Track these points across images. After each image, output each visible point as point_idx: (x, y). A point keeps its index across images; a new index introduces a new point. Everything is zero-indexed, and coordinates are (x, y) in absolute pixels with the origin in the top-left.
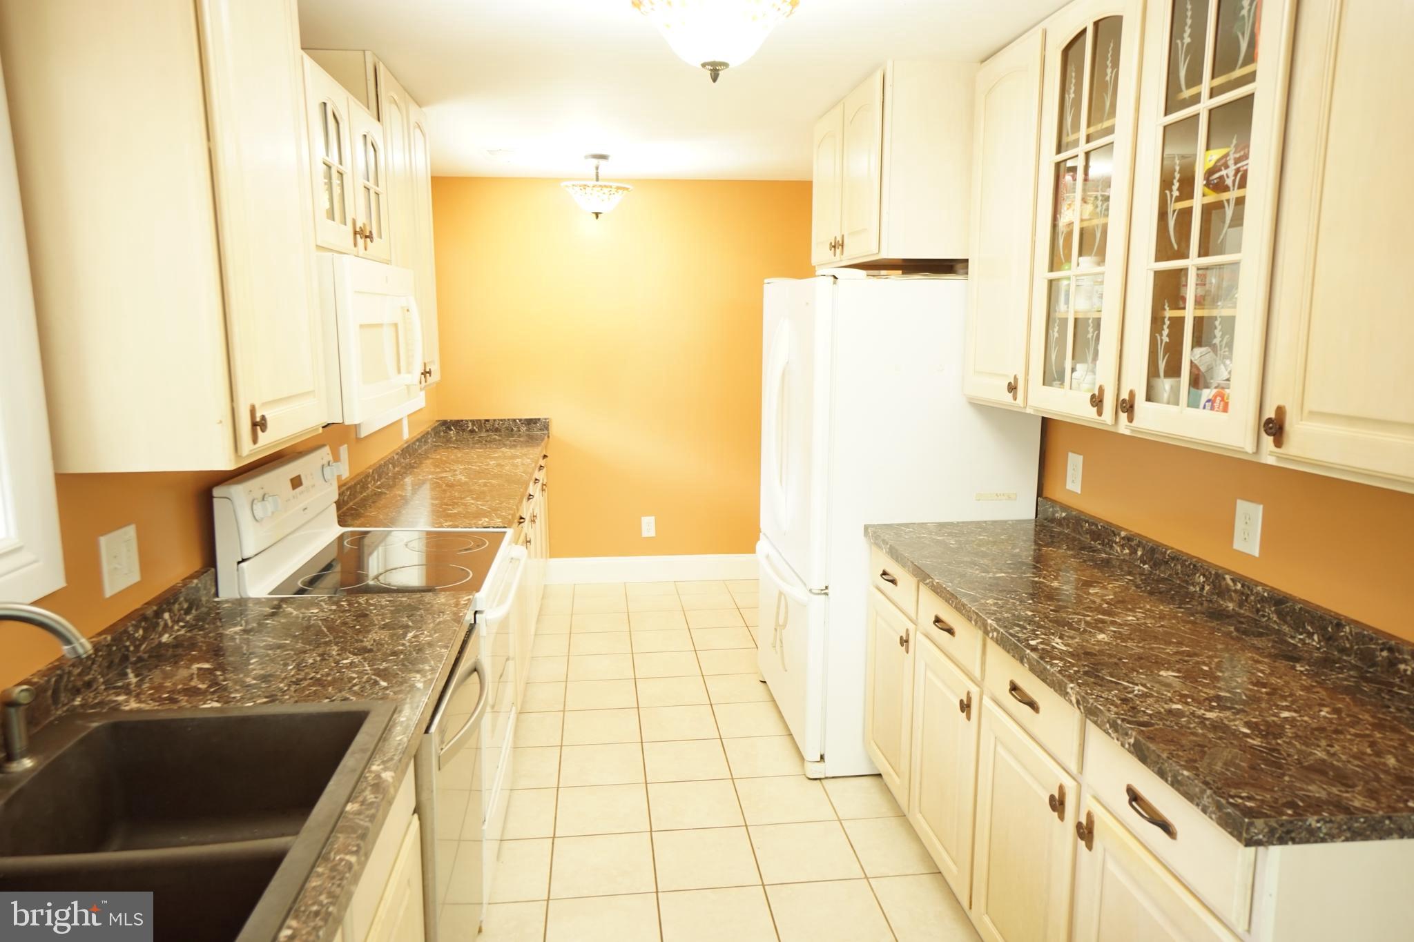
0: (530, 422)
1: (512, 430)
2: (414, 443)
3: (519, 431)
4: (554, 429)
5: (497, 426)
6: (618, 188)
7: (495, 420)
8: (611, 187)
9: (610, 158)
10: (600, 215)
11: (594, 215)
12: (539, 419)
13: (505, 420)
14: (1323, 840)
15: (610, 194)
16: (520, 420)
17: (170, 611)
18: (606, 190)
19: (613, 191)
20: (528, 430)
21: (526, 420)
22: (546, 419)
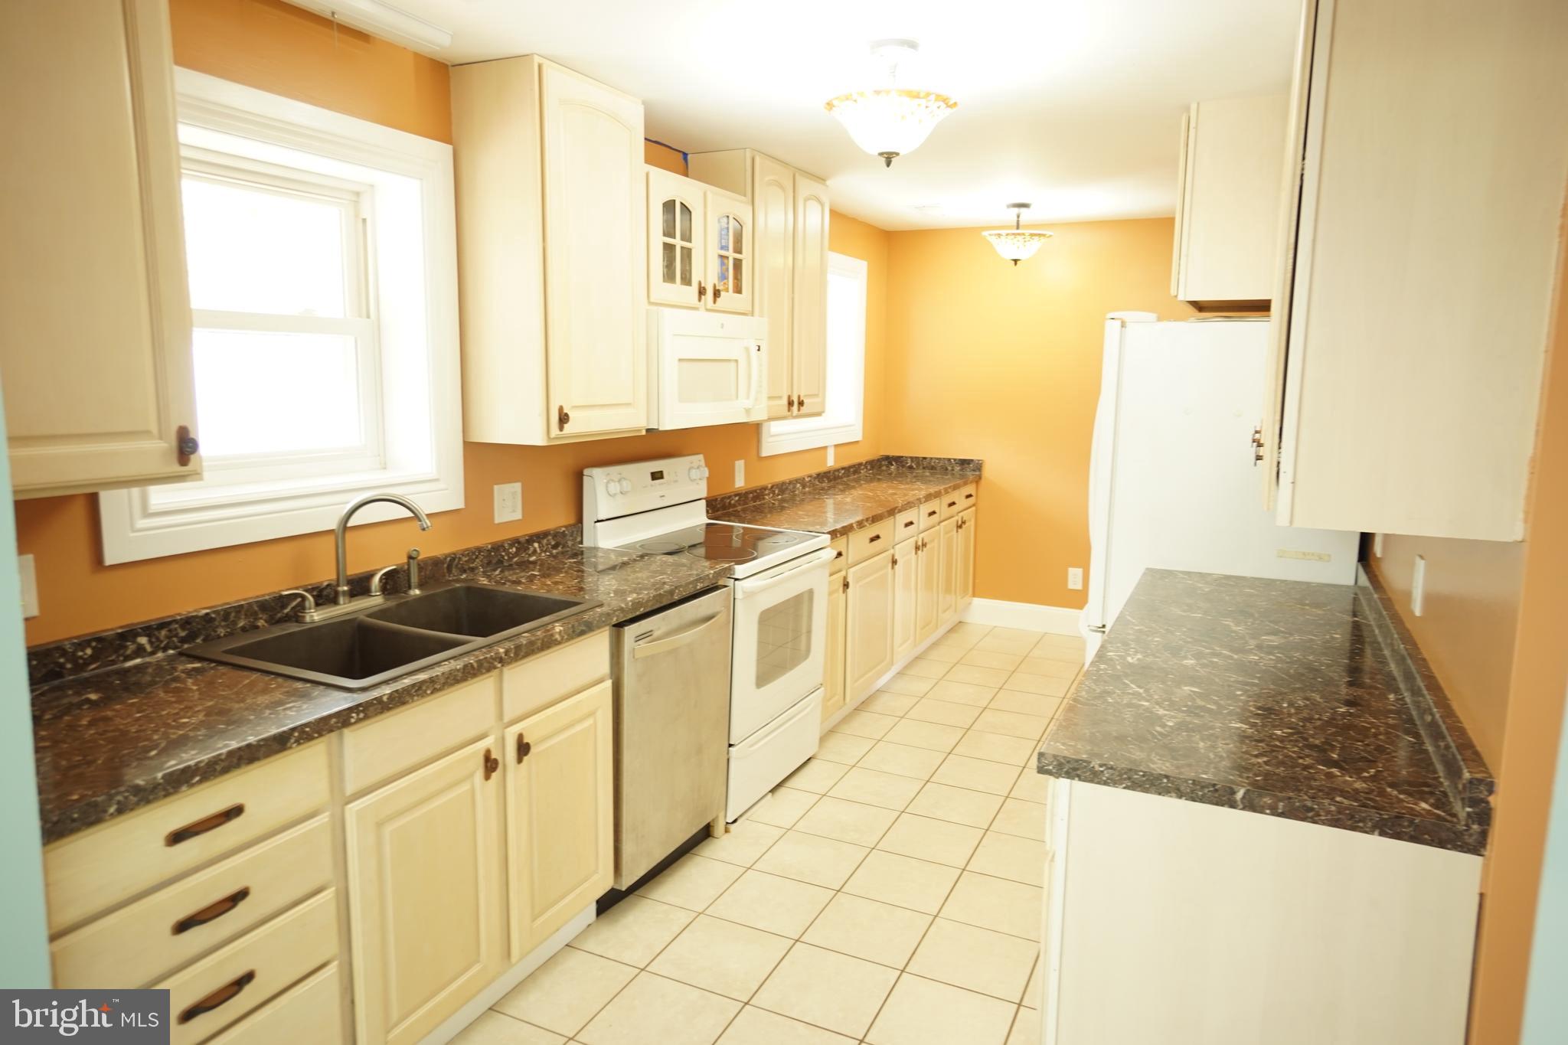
0: (964, 463)
1: (947, 469)
2: (838, 470)
3: (953, 470)
4: (987, 472)
5: (933, 464)
6: (1032, 235)
7: (931, 458)
8: (1023, 234)
9: (1032, 207)
10: (1018, 262)
11: (1013, 262)
12: (972, 460)
13: (940, 459)
14: (1105, 783)
15: (1025, 241)
16: (955, 460)
17: (539, 542)
18: (1019, 238)
19: (1028, 238)
20: (961, 470)
21: (960, 460)
22: (979, 461)
